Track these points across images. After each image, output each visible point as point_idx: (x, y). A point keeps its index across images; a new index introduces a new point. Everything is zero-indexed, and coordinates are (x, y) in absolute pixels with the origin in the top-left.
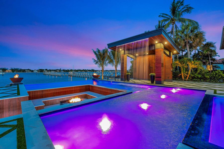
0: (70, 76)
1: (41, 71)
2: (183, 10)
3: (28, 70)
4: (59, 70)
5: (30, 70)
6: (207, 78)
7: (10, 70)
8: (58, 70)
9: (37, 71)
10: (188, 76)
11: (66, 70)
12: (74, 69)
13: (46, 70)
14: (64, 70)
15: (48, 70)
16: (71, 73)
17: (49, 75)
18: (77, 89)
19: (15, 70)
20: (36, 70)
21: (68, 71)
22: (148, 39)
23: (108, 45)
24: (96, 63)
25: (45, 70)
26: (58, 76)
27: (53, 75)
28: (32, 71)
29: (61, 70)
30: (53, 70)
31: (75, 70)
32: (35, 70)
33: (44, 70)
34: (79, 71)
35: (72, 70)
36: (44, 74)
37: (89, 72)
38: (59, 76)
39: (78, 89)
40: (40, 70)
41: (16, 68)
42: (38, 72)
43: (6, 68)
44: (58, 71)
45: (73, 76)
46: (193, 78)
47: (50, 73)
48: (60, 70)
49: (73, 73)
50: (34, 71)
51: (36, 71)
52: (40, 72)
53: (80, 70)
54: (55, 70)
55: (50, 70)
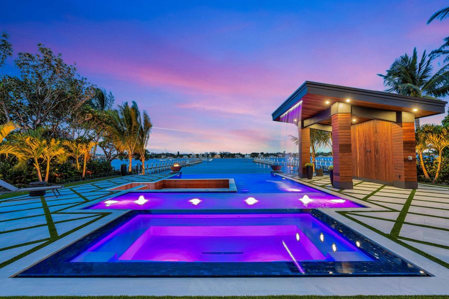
1: (255, 155)
4: (282, 154)
8: (280, 153)
9: (250, 156)
13: (262, 153)
15: (265, 154)
28: (243, 156)
33: (259, 154)
40: (253, 154)
42: (251, 158)
51: (247, 156)
52: (253, 158)
54: (275, 154)
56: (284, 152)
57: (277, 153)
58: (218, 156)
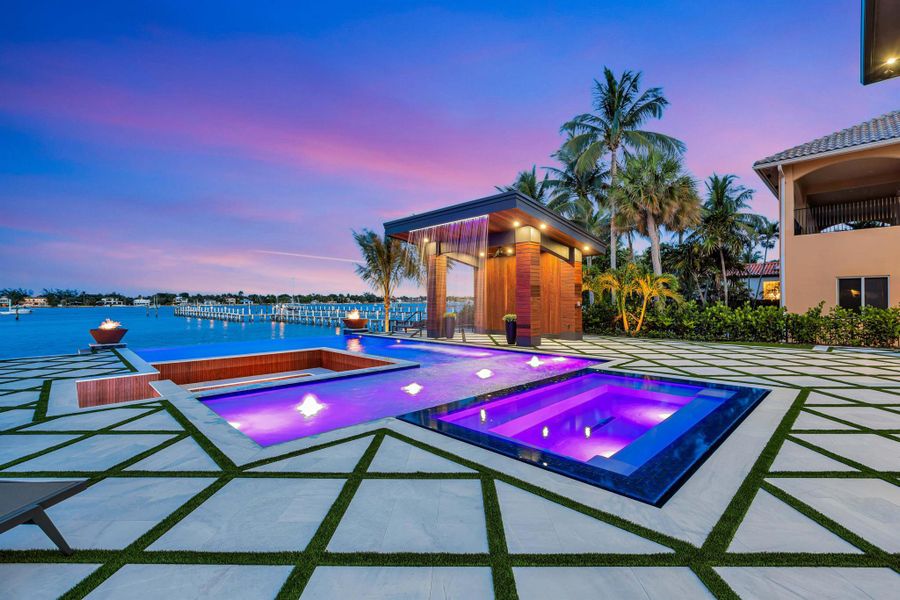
0: (277, 321)
1: (166, 299)
2: (644, 103)
3: (114, 296)
4: (235, 297)
5: (120, 298)
6: (687, 327)
7: (41, 297)
8: (230, 296)
9: (148, 301)
10: (640, 322)
11: (263, 297)
12: (296, 294)
13: (185, 295)
14: (253, 298)
15: (194, 297)
16: (281, 309)
17: (195, 317)
18: (284, 360)
19: (60, 298)
20: (144, 298)
21: (269, 300)
22: (486, 216)
23: (386, 225)
24: (366, 276)
25: (181, 295)
26: (229, 320)
27: (211, 318)
28: (130, 301)
29: (242, 298)
30: (211, 298)
31: (300, 296)
32: (139, 297)
33: (175, 296)
34: (314, 303)
35: (286, 295)
36: (175, 315)
37: (353, 303)
38: (233, 320)
39: (287, 362)
40: (161, 295)
41: (64, 289)
42: (154, 306)
43: (25, 288)
44: (230, 300)
45: (289, 322)
46: (652, 326)
47: (198, 308)
48: (239, 298)
49: (290, 309)
50: (137, 301)
51: (142, 301)
52: (159, 306)
53: (318, 298)
54: (218, 296)
55: (200, 299)
56: (241, 293)
57: (224, 296)
58: (41, 301)
